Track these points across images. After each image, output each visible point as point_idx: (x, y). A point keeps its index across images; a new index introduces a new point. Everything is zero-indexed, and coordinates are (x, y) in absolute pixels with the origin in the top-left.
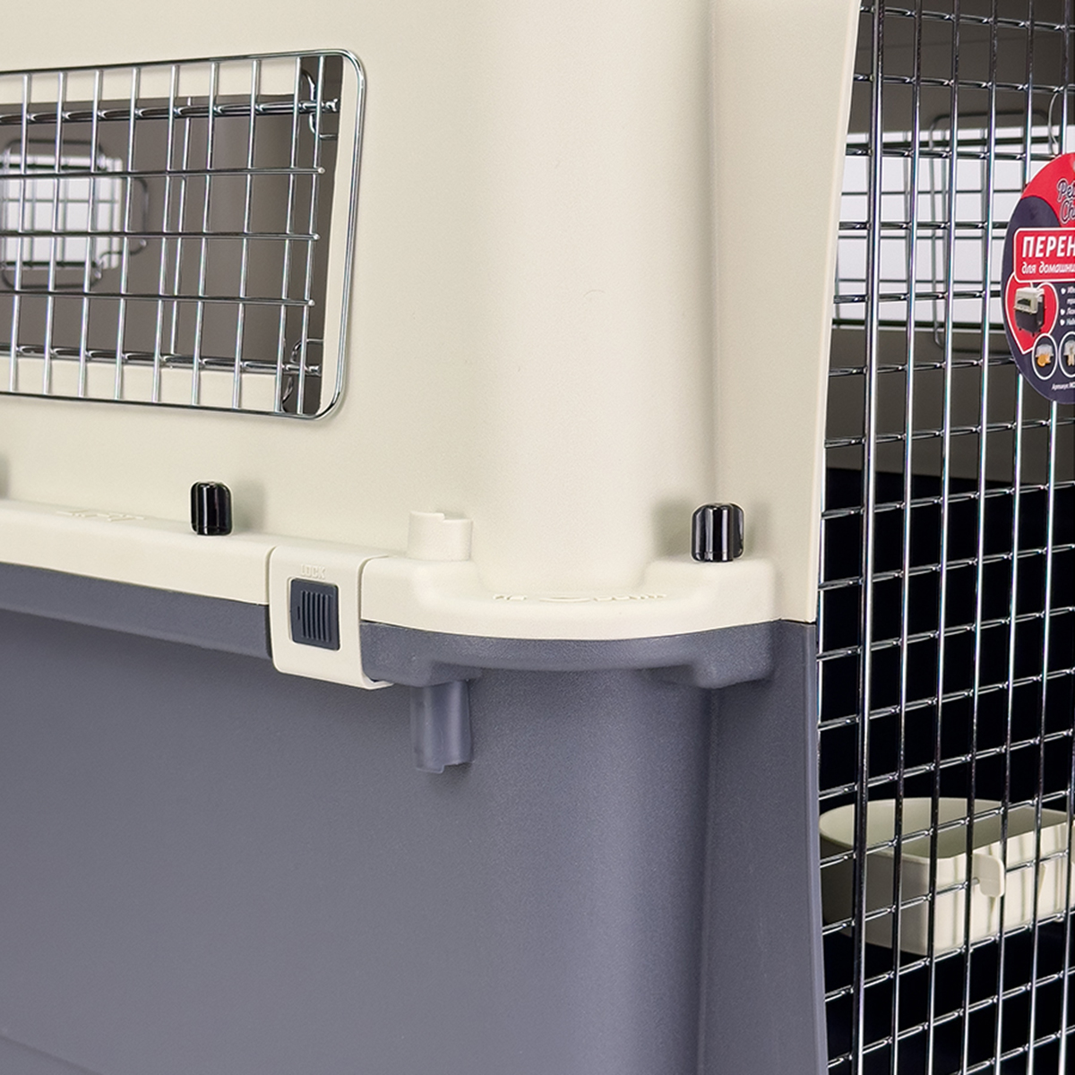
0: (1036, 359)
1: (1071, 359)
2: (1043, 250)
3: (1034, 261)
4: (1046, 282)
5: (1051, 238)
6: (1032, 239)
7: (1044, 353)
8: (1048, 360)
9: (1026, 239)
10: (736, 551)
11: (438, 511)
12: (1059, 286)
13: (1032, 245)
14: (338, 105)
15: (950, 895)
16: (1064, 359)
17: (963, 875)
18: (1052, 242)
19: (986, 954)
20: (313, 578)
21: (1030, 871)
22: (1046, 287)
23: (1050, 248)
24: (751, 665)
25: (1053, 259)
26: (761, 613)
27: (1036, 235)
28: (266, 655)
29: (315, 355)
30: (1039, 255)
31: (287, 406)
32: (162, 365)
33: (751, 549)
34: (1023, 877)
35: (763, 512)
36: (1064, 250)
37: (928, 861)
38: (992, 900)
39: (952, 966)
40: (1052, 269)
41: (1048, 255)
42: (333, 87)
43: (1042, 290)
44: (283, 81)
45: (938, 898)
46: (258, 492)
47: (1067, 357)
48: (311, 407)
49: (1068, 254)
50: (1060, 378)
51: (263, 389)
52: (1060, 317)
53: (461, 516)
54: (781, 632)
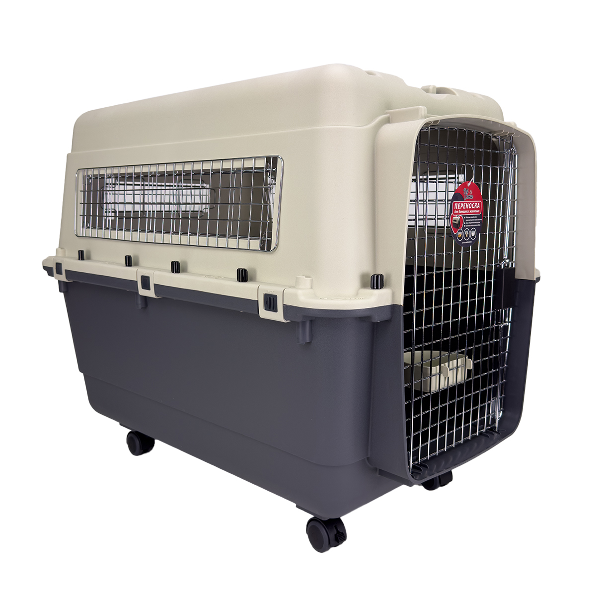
0: (458, 235)
1: (467, 236)
3: (457, 210)
4: (460, 215)
5: (462, 204)
7: (460, 234)
8: (461, 236)
9: (455, 204)
10: (382, 287)
11: (303, 276)
12: (464, 216)
13: (457, 206)
14: (276, 170)
15: (435, 377)
17: (438, 371)
19: (444, 392)
20: (271, 293)
21: (455, 370)
22: (460, 217)
23: (461, 206)
24: (386, 316)
25: (462, 209)
26: (389, 303)
27: (458, 203)
28: (257, 313)
29: (270, 235)
30: (459, 208)
31: (262, 248)
32: (229, 238)
33: (386, 285)
34: (453, 372)
35: (389, 276)
36: (465, 207)
37: (429, 368)
38: (445, 378)
39: (436, 395)
40: (462, 212)
42: (275, 165)
44: (261, 164)
45: (432, 377)
46: (254, 271)
47: (465, 235)
48: (269, 248)
50: (464, 241)
51: (255, 244)
52: (464, 225)
53: (309, 277)
54: (393, 307)
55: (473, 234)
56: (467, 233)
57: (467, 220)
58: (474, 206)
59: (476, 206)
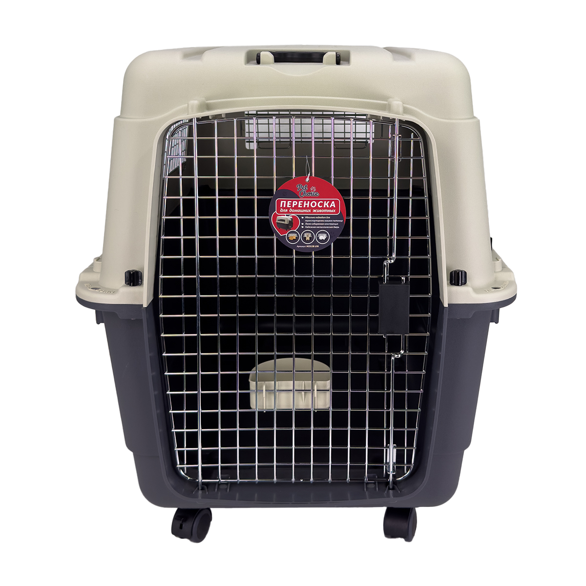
0: (288, 238)
1: (308, 239)
2: (292, 205)
3: (288, 209)
6: (285, 202)
7: (293, 236)
8: (295, 238)
9: (282, 202)
12: (300, 217)
13: (285, 204)
16: (304, 239)
18: (295, 203)
23: (294, 205)
25: (296, 208)
27: (287, 200)
30: (288, 206)
36: (303, 205)
40: (297, 211)
41: (293, 206)
43: (292, 217)
47: (305, 238)
49: (304, 206)
50: (300, 243)
52: (301, 225)
55: (322, 237)
56: (308, 236)
57: (307, 221)
58: (322, 204)
59: (326, 204)
